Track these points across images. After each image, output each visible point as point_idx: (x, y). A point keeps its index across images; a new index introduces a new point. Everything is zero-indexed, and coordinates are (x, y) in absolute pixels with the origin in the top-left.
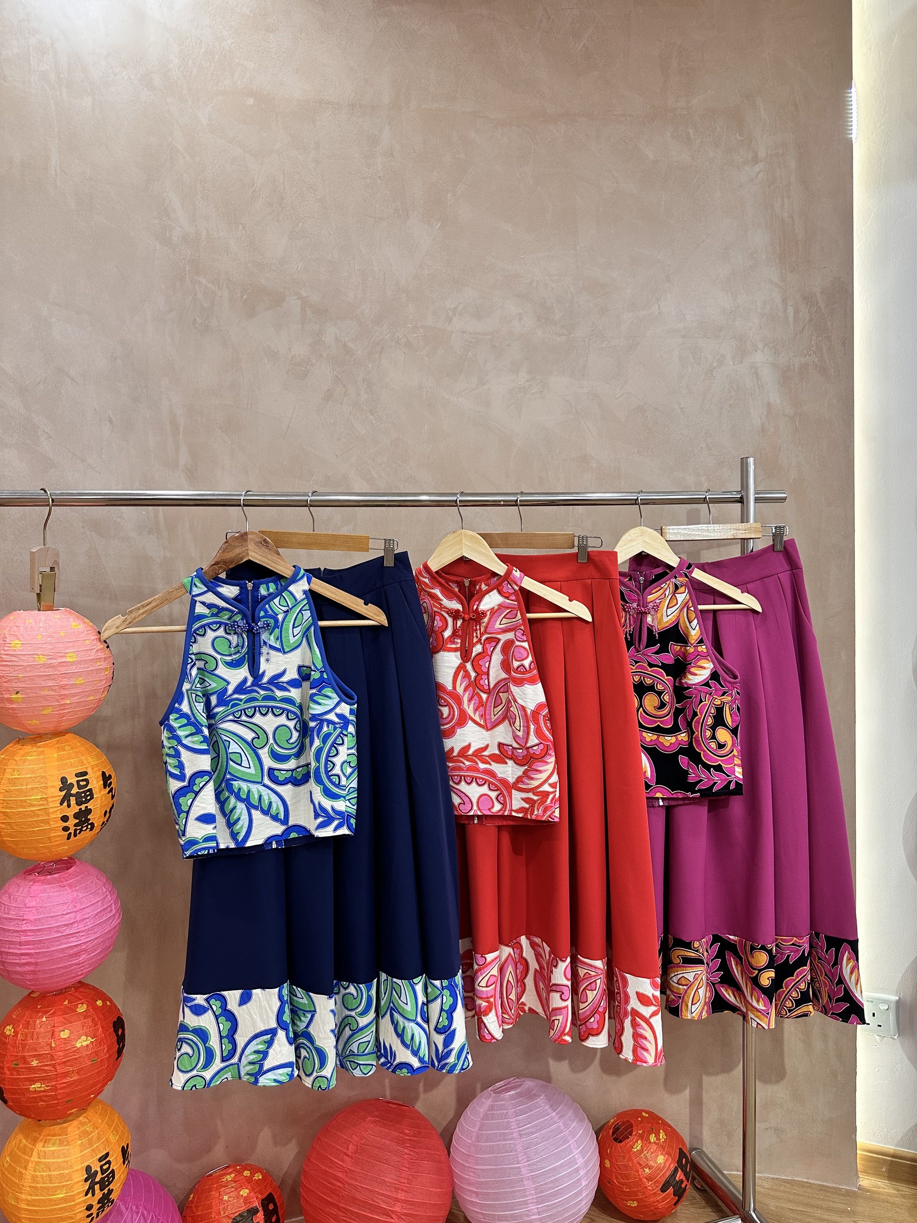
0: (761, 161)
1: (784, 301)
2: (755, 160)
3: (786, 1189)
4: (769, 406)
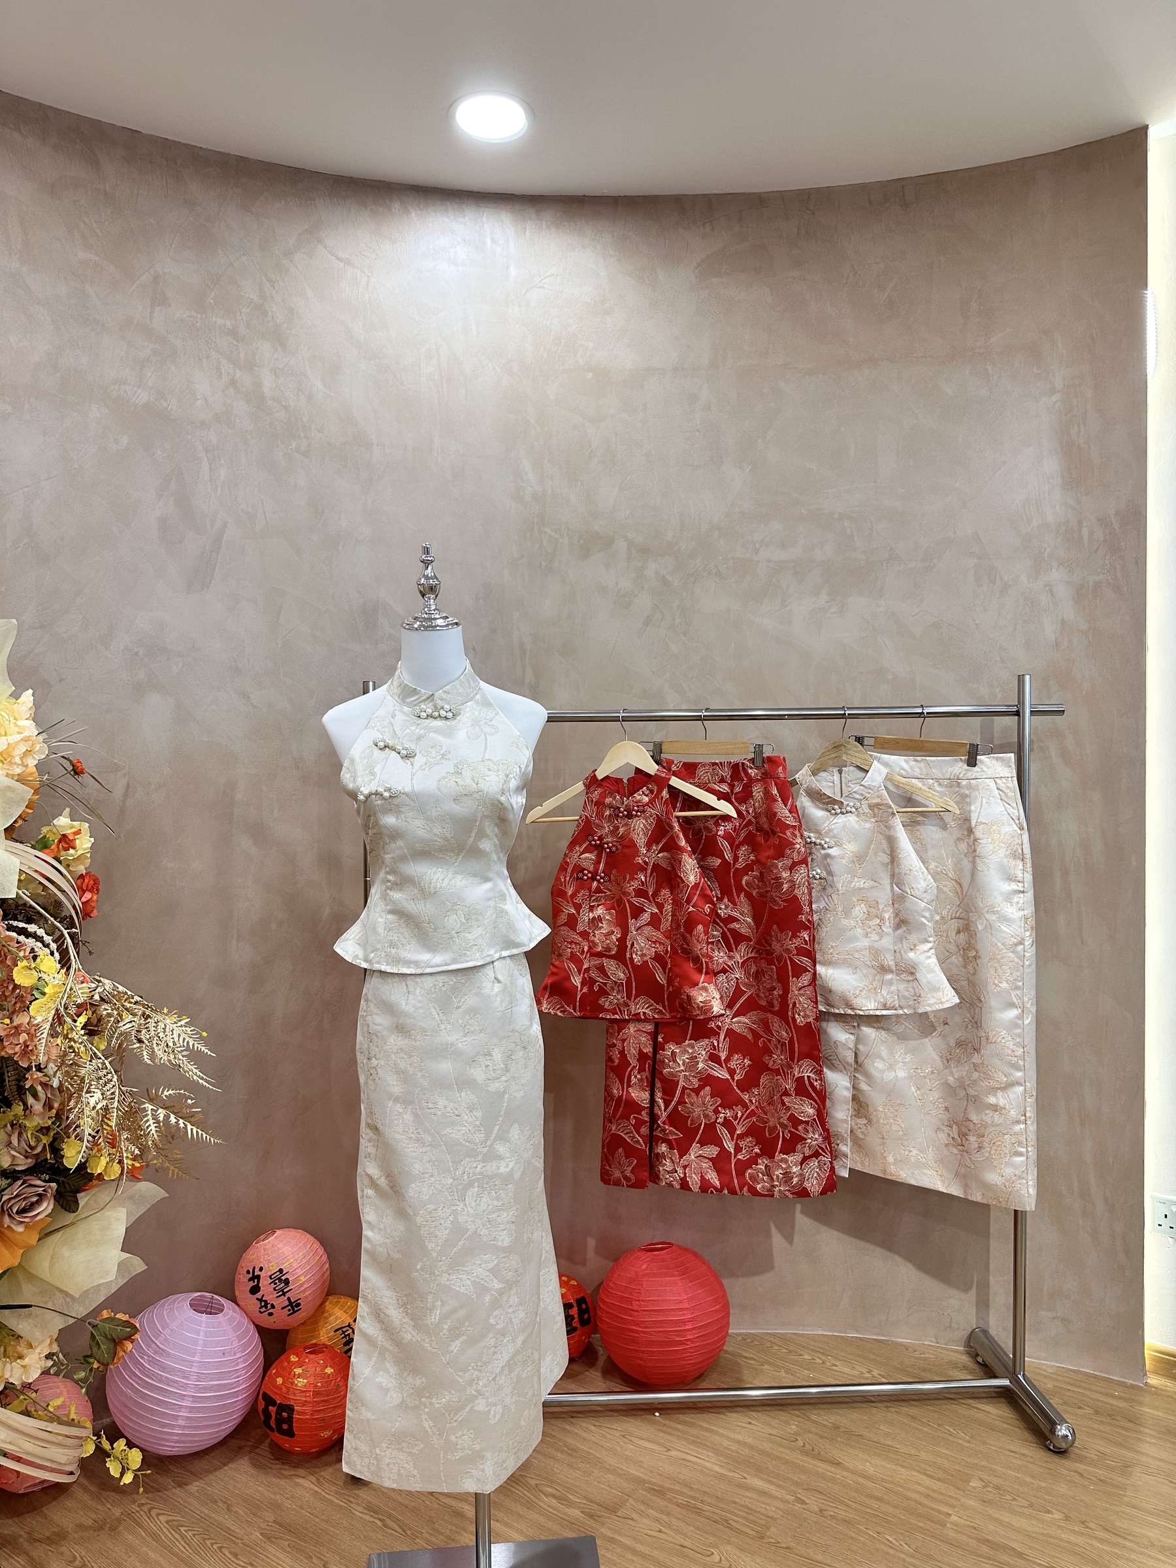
0: (1059, 391)
1: (1080, 523)
2: (1053, 391)
3: (1069, 1376)
4: (1063, 622)
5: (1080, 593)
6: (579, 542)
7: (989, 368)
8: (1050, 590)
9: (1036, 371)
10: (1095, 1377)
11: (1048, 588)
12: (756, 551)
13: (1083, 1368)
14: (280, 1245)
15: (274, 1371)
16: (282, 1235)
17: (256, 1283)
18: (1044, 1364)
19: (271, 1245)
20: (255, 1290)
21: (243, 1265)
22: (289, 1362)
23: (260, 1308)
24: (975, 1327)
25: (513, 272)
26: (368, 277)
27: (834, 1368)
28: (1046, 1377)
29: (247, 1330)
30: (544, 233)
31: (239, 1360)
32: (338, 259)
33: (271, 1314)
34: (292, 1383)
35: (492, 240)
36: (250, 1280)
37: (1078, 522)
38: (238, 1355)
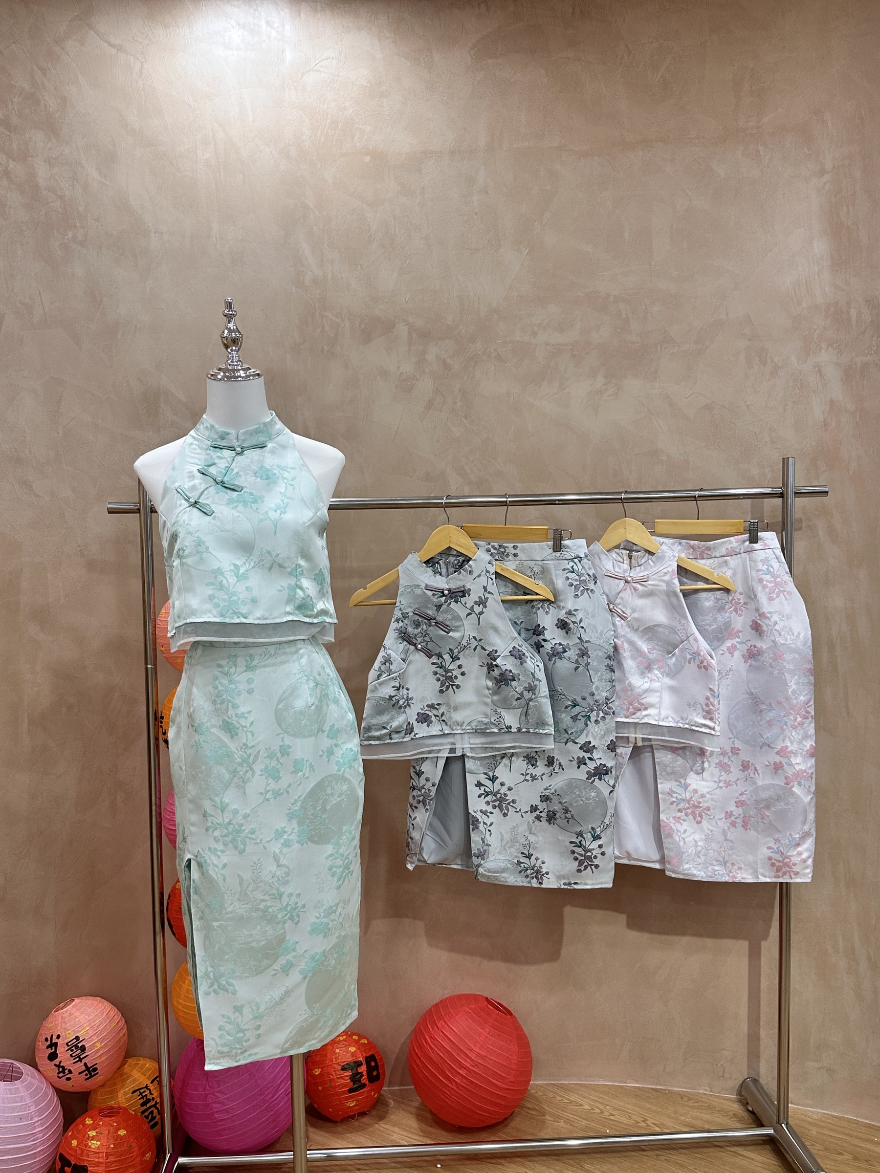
0: (828, 172)
2: (822, 172)
3: (832, 1122)
4: (832, 402)
5: (848, 374)
6: (360, 326)
7: (761, 148)
8: (820, 371)
9: (807, 152)
10: (857, 1123)
11: (817, 369)
12: (535, 334)
13: (847, 1114)
14: (77, 1014)
15: (70, 1134)
16: (80, 1003)
17: (53, 1050)
18: (810, 1111)
19: (68, 1013)
20: (53, 1056)
21: (41, 1032)
22: (84, 1125)
23: (58, 1073)
24: (746, 1077)
25: (289, 56)
26: (142, 63)
27: (612, 1117)
28: (810, 1123)
29: (46, 1094)
30: (319, 16)
31: (36, 1124)
32: (110, 45)
33: (68, 1079)
34: (87, 1145)
35: (267, 23)
36: (48, 1047)
37: (847, 303)
38: (35, 1119)
